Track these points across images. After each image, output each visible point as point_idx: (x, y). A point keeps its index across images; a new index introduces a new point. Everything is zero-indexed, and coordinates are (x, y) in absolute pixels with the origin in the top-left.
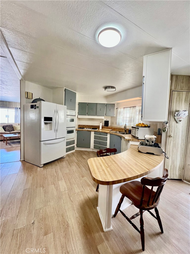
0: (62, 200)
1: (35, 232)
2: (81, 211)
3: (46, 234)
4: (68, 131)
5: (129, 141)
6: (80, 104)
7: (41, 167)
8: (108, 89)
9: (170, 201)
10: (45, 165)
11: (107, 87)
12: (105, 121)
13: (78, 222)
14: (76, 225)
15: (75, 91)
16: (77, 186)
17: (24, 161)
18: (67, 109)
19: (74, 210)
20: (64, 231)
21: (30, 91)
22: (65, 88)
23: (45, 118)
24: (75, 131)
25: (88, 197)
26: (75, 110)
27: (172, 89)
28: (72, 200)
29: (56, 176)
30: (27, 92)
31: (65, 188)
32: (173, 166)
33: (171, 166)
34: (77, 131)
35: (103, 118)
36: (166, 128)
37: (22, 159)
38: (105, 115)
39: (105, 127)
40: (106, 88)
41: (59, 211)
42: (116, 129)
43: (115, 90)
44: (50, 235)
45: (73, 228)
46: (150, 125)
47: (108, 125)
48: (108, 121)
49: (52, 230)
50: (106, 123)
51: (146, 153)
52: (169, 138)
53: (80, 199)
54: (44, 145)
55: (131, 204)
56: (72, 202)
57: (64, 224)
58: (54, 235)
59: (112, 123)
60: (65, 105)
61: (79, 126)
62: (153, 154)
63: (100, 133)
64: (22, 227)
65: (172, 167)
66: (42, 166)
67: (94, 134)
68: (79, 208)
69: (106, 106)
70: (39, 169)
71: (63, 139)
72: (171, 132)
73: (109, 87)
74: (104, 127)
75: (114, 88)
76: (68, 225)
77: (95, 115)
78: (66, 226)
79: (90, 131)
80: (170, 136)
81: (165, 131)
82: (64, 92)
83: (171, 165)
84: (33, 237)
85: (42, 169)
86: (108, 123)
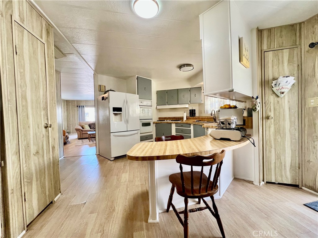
0: (119, 189)
1: (83, 210)
2: (133, 201)
3: (92, 213)
4: (142, 124)
5: (208, 128)
6: (158, 93)
7: (112, 161)
8: (183, 69)
9: (258, 208)
10: (117, 158)
11: (182, 66)
12: (190, 110)
13: (125, 209)
14: (122, 211)
15: (151, 78)
16: (139, 180)
17: (99, 155)
18: (139, 99)
19: (126, 199)
20: (108, 214)
21: (103, 84)
22: (136, 76)
23: (114, 108)
24: (152, 124)
25: (146, 190)
26: (151, 100)
27: (263, 50)
28: (128, 190)
29: (122, 169)
30: (100, 85)
31: (126, 180)
32: (279, 163)
33: (275, 163)
34: (155, 124)
35: (187, 106)
36: (256, 105)
37: (98, 153)
38: (189, 103)
39: (191, 117)
40: (180, 67)
41: (111, 198)
42: (205, 118)
43: (192, 68)
44: (95, 215)
45: (118, 213)
46: (245, 107)
47: (195, 115)
48: (195, 110)
49: (97, 211)
50: (192, 113)
51: (219, 138)
52: (266, 120)
53: (137, 190)
54: (114, 137)
55: (195, 203)
56: (127, 192)
57: (110, 208)
58: (98, 215)
59: (200, 112)
60: (138, 94)
61: (159, 118)
62: (229, 140)
63: (182, 125)
64: (75, 204)
65: (278, 165)
66: (113, 159)
67: (176, 126)
68: (132, 197)
69: (190, 91)
70: (109, 162)
71: (136, 132)
72: (268, 111)
73: (184, 65)
74: (189, 117)
75: (190, 66)
76: (114, 210)
77: (177, 103)
78: (112, 211)
79: (171, 123)
80: (268, 118)
81: (255, 110)
82: (136, 80)
83: (274, 161)
84: (80, 213)
85: (112, 162)
86: (195, 112)
